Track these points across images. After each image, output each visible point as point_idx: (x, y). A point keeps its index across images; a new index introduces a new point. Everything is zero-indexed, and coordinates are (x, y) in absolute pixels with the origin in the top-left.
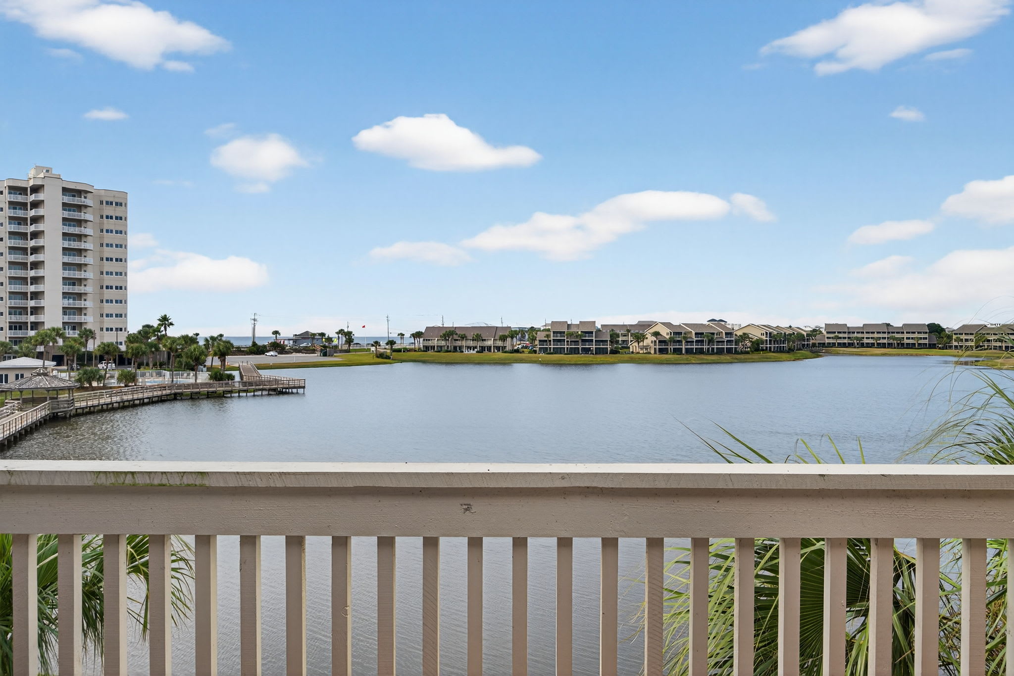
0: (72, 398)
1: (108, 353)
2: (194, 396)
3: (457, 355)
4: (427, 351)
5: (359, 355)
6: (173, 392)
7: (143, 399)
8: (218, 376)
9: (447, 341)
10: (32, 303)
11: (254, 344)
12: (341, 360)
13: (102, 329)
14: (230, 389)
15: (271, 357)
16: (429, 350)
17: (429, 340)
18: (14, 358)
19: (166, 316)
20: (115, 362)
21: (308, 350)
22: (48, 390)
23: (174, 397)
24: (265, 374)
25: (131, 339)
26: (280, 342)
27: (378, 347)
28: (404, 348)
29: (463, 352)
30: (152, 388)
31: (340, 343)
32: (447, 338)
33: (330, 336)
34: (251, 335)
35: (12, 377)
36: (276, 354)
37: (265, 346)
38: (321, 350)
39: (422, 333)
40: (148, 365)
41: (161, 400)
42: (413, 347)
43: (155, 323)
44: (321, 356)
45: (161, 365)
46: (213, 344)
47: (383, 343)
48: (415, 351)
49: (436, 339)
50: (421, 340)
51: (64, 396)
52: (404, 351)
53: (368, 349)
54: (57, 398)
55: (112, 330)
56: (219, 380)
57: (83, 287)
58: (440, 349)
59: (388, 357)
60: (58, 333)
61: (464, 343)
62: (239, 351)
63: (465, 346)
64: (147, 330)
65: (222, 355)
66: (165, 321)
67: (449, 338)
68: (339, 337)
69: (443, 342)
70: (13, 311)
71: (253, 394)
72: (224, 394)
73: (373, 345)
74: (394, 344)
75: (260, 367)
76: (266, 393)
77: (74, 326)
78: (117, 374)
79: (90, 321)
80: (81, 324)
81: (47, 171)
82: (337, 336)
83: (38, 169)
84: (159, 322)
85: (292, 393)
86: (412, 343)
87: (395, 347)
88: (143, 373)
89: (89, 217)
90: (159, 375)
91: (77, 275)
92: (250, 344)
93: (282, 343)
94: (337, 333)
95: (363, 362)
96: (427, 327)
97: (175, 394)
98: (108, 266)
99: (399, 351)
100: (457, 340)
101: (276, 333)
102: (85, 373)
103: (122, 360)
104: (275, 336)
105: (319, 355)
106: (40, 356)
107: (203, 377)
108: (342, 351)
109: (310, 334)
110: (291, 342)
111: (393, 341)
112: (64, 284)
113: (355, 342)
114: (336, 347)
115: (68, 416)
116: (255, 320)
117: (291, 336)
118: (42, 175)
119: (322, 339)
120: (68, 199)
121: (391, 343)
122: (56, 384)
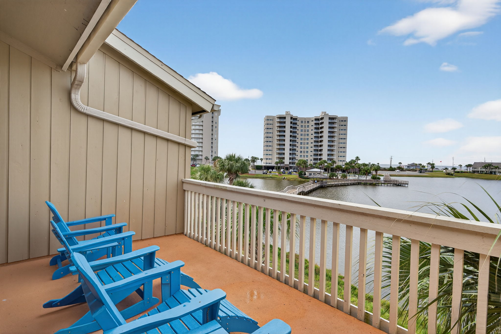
0: (326, 181)
1: (339, 168)
2: (365, 184)
3: (493, 176)
4: (474, 173)
5: (437, 173)
6: (358, 182)
7: (348, 183)
8: (374, 178)
9: (487, 169)
10: (319, 153)
11: (391, 167)
12: (428, 175)
13: (338, 161)
14: (378, 183)
15: (397, 172)
16: (475, 173)
17: (476, 168)
18: (313, 168)
19: (358, 157)
20: (341, 171)
21: (413, 170)
22: (320, 178)
23: (358, 183)
24: (393, 178)
25: (347, 164)
26: (402, 167)
27: (447, 170)
28: (461, 171)
29: (496, 174)
30: (351, 180)
31: (428, 168)
32: (487, 168)
33: (424, 165)
34: (389, 164)
35: (312, 174)
36: (399, 171)
37: (395, 168)
38: (419, 171)
39: (471, 165)
40: (351, 173)
41: (354, 184)
42: (467, 171)
43: (354, 159)
44: (419, 173)
45: (355, 173)
46: (373, 167)
47: (450, 169)
48: (467, 173)
49: (480, 168)
50: (471, 168)
51: (325, 181)
52: (461, 173)
53: (442, 171)
54: (323, 181)
55: (341, 161)
56: (374, 179)
57: (333, 147)
58: (482, 172)
59: (452, 175)
60: (325, 162)
61: (497, 170)
62: (385, 169)
63: (498, 172)
64: (352, 162)
65: (376, 171)
66: (358, 158)
67: (488, 168)
68: (428, 166)
69: (484, 169)
70: (315, 155)
71: (387, 185)
72: (376, 184)
73: (444, 169)
74: (455, 169)
75: (391, 176)
76: (392, 185)
77: (331, 160)
78: (341, 175)
79: (335, 158)
80: (332, 159)
81: (325, 113)
82: (427, 165)
83: (323, 113)
84: (356, 159)
85: (403, 186)
86: (466, 169)
87: (456, 170)
88: (350, 175)
89: (336, 126)
90: (355, 176)
91: (332, 144)
92: (389, 167)
93: (403, 167)
94: (427, 164)
95: (439, 176)
96: (475, 162)
97: (359, 183)
98: (341, 141)
99: (458, 172)
100: (493, 169)
101: (400, 163)
102: (332, 174)
103: (344, 171)
104: (400, 164)
105: (418, 172)
106: (320, 168)
107: (369, 178)
108: (429, 171)
109: (415, 164)
110: (407, 167)
111: (455, 168)
112: (328, 147)
113: (435, 168)
114: (426, 169)
115: (325, 186)
116: (391, 158)
117: (407, 165)
118: (323, 114)
119: (420, 166)
120: (330, 121)
121: (454, 169)
122: (322, 177)
